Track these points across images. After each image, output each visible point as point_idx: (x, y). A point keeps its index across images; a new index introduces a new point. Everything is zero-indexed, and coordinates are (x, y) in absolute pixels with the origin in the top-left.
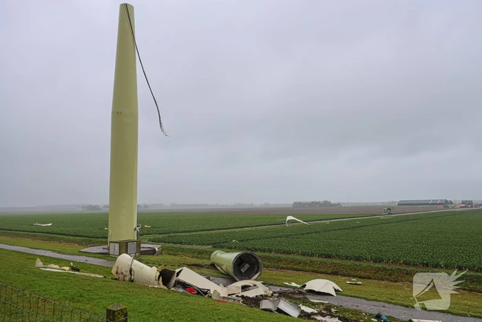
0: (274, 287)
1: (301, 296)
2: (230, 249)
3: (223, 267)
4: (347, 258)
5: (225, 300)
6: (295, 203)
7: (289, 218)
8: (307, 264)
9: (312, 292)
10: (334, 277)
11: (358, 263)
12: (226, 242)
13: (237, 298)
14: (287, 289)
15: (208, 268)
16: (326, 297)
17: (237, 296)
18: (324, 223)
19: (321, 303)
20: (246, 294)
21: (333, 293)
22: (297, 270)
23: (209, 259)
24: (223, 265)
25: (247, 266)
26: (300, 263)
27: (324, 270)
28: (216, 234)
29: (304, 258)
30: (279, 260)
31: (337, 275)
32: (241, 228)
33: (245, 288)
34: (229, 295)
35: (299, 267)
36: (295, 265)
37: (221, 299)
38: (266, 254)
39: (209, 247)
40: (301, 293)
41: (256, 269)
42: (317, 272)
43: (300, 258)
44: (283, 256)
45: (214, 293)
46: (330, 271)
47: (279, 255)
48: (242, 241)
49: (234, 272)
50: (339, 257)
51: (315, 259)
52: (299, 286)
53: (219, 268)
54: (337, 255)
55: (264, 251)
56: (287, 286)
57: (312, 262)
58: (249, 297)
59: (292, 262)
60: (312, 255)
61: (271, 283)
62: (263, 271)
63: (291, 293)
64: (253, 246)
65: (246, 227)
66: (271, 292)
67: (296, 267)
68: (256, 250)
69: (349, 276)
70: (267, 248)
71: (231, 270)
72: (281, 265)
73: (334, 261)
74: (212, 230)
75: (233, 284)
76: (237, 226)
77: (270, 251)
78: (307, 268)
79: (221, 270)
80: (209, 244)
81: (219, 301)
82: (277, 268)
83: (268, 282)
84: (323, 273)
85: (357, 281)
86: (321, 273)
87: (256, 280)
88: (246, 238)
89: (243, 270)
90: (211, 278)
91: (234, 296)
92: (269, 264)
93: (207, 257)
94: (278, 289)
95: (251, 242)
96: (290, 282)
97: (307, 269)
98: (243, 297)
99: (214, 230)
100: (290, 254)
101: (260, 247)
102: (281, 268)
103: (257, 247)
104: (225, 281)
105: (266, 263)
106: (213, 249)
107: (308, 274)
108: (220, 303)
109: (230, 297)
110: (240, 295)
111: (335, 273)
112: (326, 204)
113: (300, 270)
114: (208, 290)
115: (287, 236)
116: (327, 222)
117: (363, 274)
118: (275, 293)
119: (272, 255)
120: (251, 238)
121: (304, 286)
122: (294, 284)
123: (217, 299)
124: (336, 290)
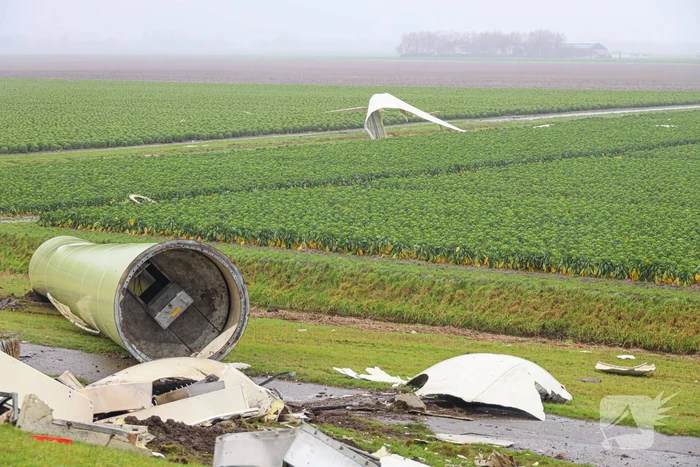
0: (294, 386)
1: (403, 421)
2: (118, 229)
3: (81, 305)
4: (607, 269)
5: (73, 435)
6: (409, 39)
7: (381, 102)
8: (441, 293)
9: (449, 404)
10: (549, 347)
11: (649, 291)
12: (99, 202)
13: (128, 428)
14: (346, 394)
15: (18, 308)
16: (503, 424)
17: (131, 421)
18: (528, 128)
19: (478, 448)
20: (167, 412)
21: (536, 408)
22: (400, 319)
23: (24, 271)
24: (79, 297)
25: (181, 301)
26: (412, 290)
27: (512, 319)
28: (56, 164)
29: (430, 272)
30: (327, 277)
31: (564, 337)
32: (167, 141)
33: (165, 389)
34: (99, 416)
35: (410, 308)
36: (392, 298)
37: (58, 432)
38: (271, 253)
39: (28, 220)
40: (403, 407)
41: (221, 312)
42: (481, 328)
43: (413, 269)
44: (346, 263)
45: (27, 406)
46: (534, 326)
47: (325, 258)
48: (169, 197)
49: (126, 326)
50: (575, 265)
51: (477, 273)
52: (398, 381)
53: (64, 309)
54: (569, 260)
55: (264, 238)
56: (348, 383)
57: (463, 286)
58: (182, 426)
59: (381, 285)
60: (466, 257)
61: (281, 368)
62: (250, 322)
63: (363, 408)
64: (214, 220)
65: (190, 138)
66: (280, 406)
67: (394, 306)
68: (229, 236)
69: (609, 343)
70: (275, 227)
71: (111, 319)
72: (333, 300)
73: (554, 282)
74: (41, 149)
75: (121, 375)
76: (148, 134)
77: (290, 240)
78: (443, 310)
79: (72, 319)
80: (25, 210)
81: (42, 438)
82: (316, 312)
83: (270, 365)
84: (507, 331)
85: (639, 361)
86: (496, 330)
87: (220, 356)
88: (189, 187)
89: (164, 318)
90: (25, 348)
91: (119, 421)
92: (285, 293)
93: (17, 263)
94: (308, 394)
95: (211, 203)
96: (361, 364)
97: (443, 316)
98: (154, 423)
99: (50, 148)
100: (376, 251)
101: (246, 223)
102: (332, 313)
103: (233, 224)
104: (85, 362)
105: (270, 290)
106: (44, 231)
107: (439, 336)
108: (46, 445)
109: (101, 423)
110: (141, 416)
111: (553, 333)
112: (543, 43)
113: (411, 320)
114: (9, 397)
115: (366, 179)
116: (544, 122)
117: (666, 333)
118: (296, 408)
119: (297, 256)
120: (210, 184)
121: (419, 381)
122: (377, 375)
123: (40, 430)
124: (546, 398)
